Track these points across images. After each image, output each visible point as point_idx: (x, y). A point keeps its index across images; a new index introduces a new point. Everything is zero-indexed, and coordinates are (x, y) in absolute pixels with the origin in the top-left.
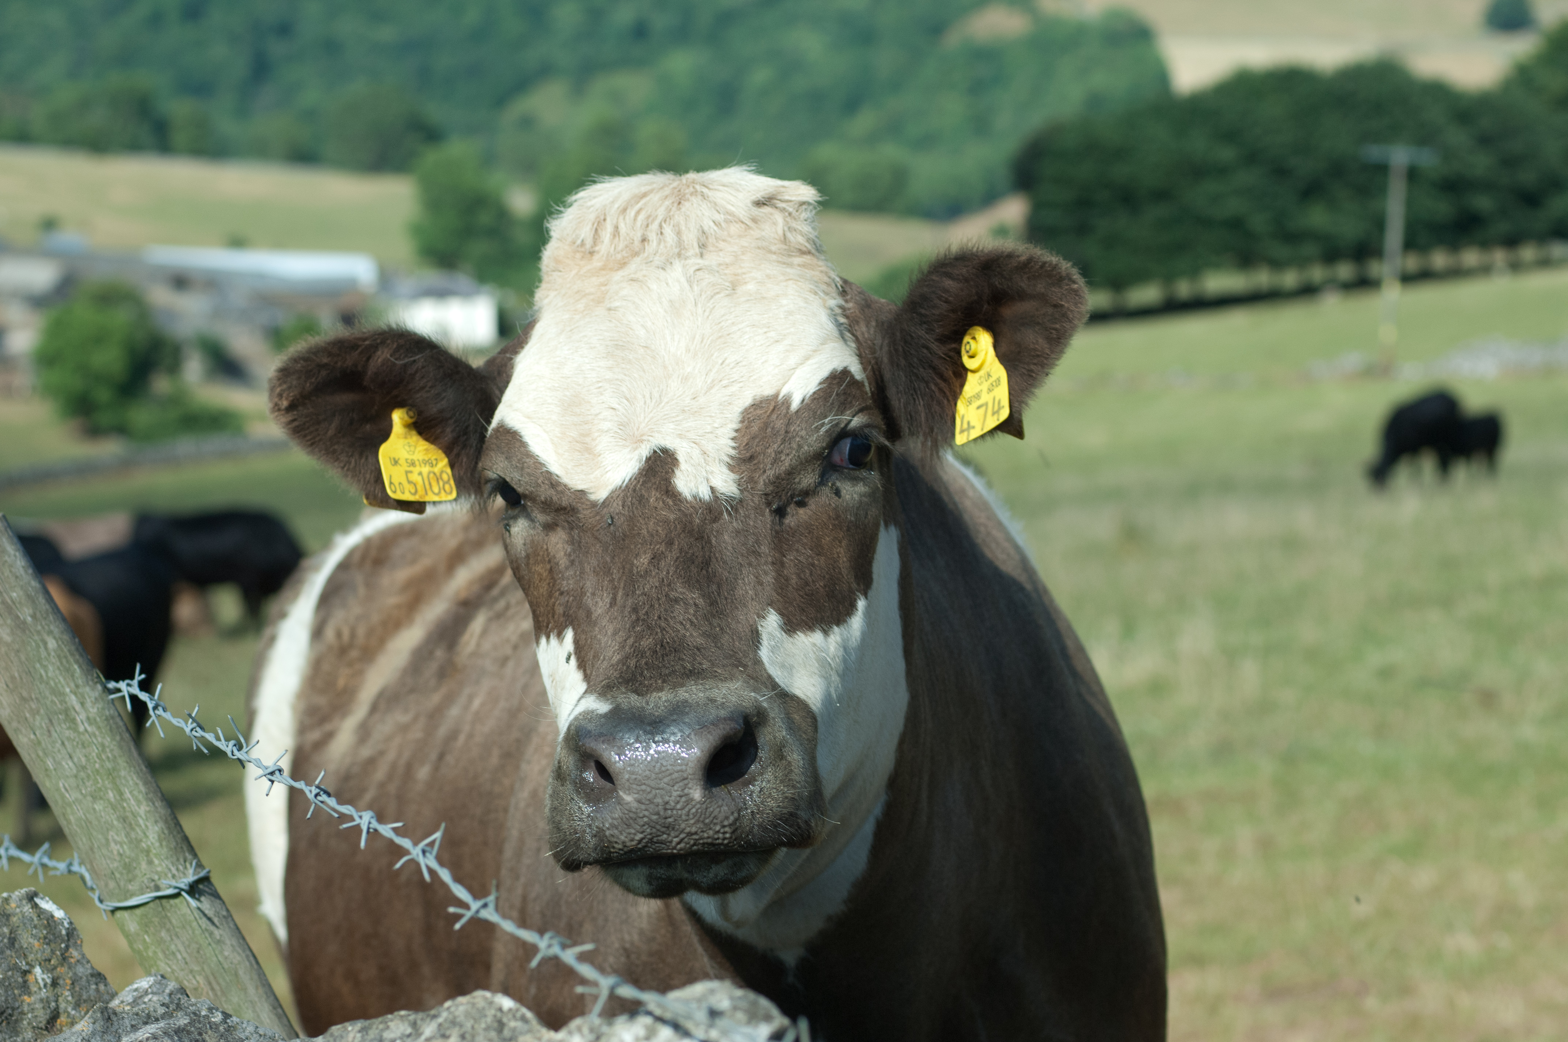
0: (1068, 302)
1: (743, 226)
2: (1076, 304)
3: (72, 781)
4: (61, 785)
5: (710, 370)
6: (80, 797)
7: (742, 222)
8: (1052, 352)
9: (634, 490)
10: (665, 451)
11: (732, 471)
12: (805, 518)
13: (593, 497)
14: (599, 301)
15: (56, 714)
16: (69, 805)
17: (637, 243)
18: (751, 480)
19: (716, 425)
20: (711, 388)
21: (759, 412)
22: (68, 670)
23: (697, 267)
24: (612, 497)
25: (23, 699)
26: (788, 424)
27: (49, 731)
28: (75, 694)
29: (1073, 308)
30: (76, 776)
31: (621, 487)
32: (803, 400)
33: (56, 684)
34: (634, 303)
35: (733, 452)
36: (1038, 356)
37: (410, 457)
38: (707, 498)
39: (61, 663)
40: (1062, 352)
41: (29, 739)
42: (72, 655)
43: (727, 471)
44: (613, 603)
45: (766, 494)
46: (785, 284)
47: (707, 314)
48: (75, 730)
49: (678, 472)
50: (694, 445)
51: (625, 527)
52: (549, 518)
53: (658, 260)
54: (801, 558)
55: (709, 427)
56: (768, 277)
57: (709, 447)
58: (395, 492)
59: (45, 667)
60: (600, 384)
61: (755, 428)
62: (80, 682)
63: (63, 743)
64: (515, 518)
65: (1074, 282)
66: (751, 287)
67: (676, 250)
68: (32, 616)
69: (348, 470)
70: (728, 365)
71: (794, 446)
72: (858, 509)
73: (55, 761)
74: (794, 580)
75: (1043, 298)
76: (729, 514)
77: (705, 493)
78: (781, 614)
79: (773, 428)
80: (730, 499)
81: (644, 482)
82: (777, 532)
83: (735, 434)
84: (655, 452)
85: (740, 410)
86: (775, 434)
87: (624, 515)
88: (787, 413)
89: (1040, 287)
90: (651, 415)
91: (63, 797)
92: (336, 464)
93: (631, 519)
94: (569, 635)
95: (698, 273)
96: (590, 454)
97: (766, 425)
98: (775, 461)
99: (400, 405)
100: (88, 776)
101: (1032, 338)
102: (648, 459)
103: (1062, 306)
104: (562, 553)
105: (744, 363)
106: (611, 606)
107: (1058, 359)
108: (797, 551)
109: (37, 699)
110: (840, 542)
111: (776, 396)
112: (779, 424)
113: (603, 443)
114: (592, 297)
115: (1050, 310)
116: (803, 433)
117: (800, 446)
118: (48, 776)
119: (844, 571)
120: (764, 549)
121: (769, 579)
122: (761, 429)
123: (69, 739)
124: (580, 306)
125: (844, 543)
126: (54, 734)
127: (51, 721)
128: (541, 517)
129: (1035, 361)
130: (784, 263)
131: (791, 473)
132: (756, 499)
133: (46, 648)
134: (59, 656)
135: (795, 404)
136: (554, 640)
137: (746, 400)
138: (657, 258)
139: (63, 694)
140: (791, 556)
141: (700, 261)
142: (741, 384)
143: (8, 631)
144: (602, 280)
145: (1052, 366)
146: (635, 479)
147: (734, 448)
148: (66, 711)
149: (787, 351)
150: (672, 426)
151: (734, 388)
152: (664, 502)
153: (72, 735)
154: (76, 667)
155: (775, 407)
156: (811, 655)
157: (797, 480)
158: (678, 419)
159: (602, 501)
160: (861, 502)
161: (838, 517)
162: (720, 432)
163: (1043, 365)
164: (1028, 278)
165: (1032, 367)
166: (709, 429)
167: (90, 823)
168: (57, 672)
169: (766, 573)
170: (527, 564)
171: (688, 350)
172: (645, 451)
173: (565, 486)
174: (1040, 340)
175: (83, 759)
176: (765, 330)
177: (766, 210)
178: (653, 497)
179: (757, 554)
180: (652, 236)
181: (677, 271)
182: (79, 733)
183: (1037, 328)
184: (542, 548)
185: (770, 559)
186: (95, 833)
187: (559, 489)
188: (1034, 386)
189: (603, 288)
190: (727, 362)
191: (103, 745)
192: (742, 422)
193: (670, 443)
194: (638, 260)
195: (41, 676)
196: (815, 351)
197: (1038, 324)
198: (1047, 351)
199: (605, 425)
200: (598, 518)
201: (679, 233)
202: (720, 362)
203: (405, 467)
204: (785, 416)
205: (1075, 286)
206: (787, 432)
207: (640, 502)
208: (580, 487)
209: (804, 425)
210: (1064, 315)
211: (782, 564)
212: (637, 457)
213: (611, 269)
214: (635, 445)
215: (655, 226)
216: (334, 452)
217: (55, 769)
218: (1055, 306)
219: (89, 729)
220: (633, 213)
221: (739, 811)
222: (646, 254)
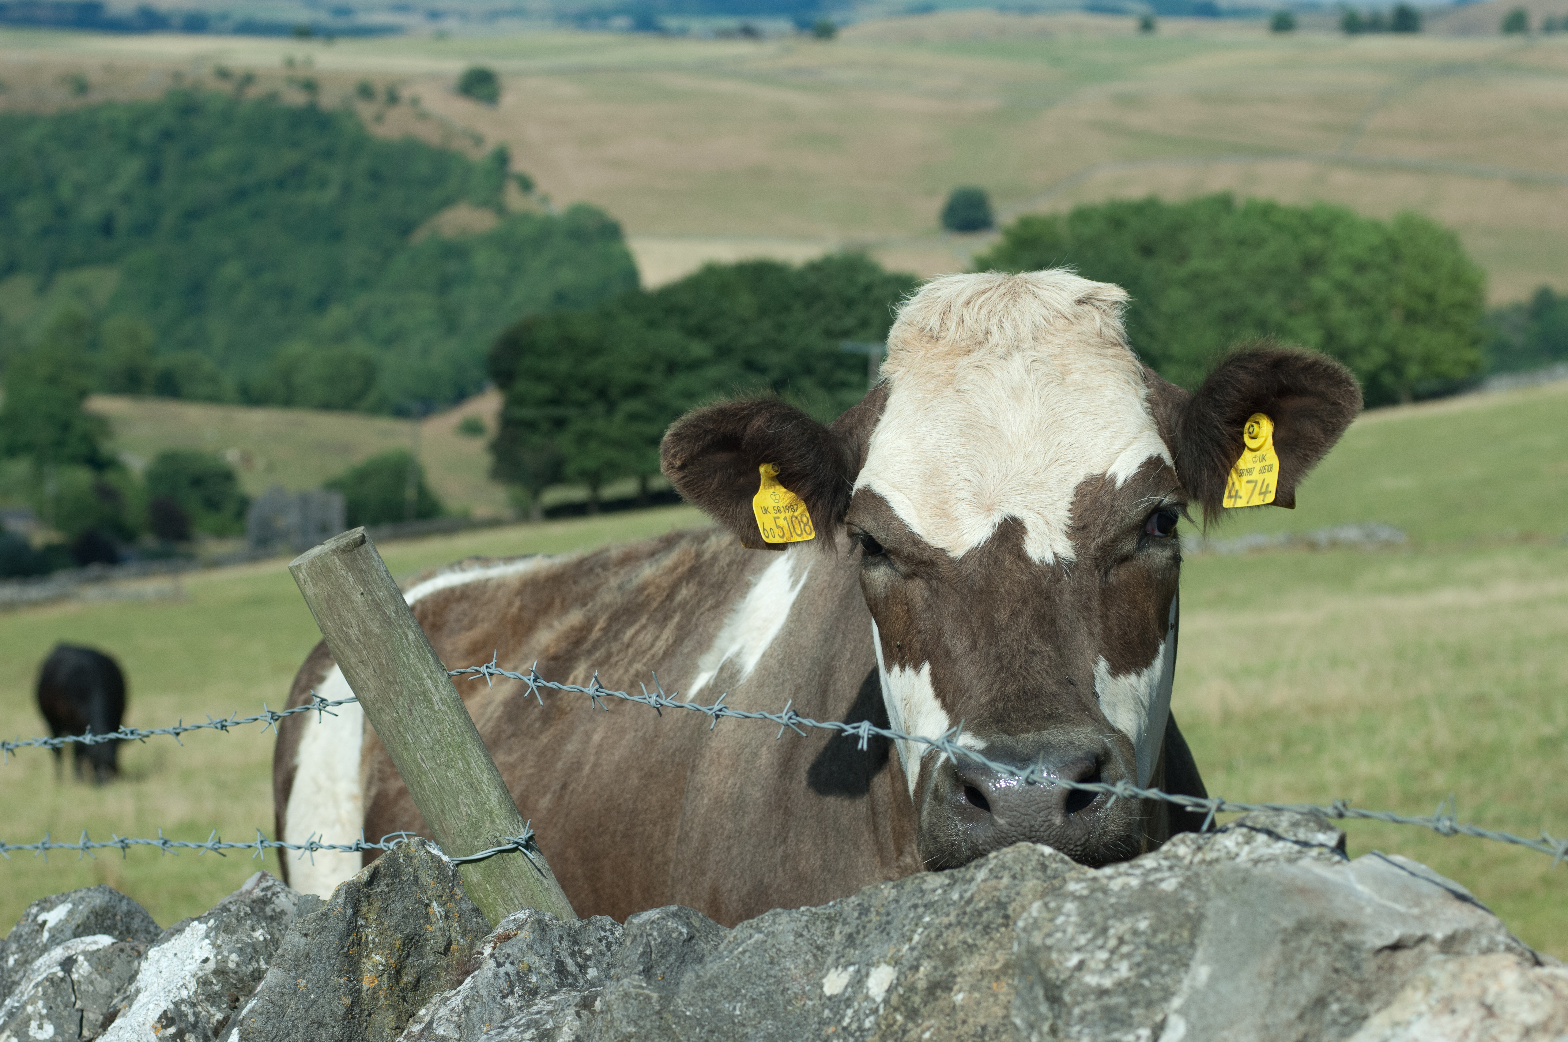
0: (1345, 401)
1: (1066, 321)
2: (1351, 403)
3: (429, 753)
4: (419, 756)
5: (1049, 450)
6: (435, 766)
7: (1067, 318)
8: (1327, 441)
9: (990, 552)
10: (1014, 519)
11: (1068, 538)
12: (1124, 577)
13: (951, 555)
14: (949, 383)
15: (416, 695)
16: (425, 773)
17: (981, 336)
18: (1084, 546)
19: (1055, 498)
20: (1049, 466)
21: (1090, 488)
22: (424, 658)
23: (1034, 358)
24: (969, 556)
25: (389, 682)
26: (1113, 500)
27: (410, 710)
28: (431, 678)
29: (1348, 406)
30: (432, 749)
31: (977, 548)
32: (1126, 480)
33: (415, 669)
34: (980, 387)
35: (1069, 522)
36: (1314, 443)
37: (776, 505)
38: (1051, 562)
39: (419, 652)
40: (1335, 442)
41: (392, 717)
42: (426, 646)
43: (1066, 539)
44: (974, 646)
45: (1096, 559)
46: (1104, 374)
47: (1043, 400)
48: (432, 709)
49: (1027, 540)
50: (1038, 516)
51: (982, 582)
52: (909, 569)
53: (1000, 351)
54: (1121, 612)
55: (1050, 500)
56: (1090, 367)
57: (1051, 517)
58: (768, 537)
59: (407, 655)
60: (956, 459)
61: (1087, 503)
62: (433, 668)
63: (422, 721)
64: (876, 565)
65: (1351, 385)
66: (1076, 376)
67: (1016, 343)
68: (395, 613)
69: (727, 517)
70: (1063, 446)
71: (1117, 518)
72: (1165, 569)
73: (414, 735)
74: (1116, 630)
75: (1322, 396)
76: (1068, 576)
77: (1049, 558)
78: (1108, 660)
79: (1101, 502)
80: (1069, 563)
81: (998, 546)
82: (1103, 590)
83: (1071, 507)
84: (1006, 519)
85: (1075, 486)
86: (1104, 507)
87: (980, 572)
88: (1113, 489)
89: (1322, 387)
90: (1000, 487)
91: (419, 767)
92: (717, 512)
93: (988, 578)
94: (926, 668)
95: (1034, 363)
96: (948, 518)
97: (1095, 500)
98: (1103, 531)
99: (766, 460)
100: (442, 748)
101: (1309, 428)
102: (1000, 526)
103: (1340, 404)
104: (920, 598)
105: (1076, 445)
106: (971, 649)
107: (1330, 447)
108: (1118, 605)
109: (401, 682)
110: (1150, 597)
111: (1104, 474)
112: (1106, 499)
113: (961, 510)
114: (941, 378)
115: (1329, 407)
116: (1125, 508)
117: (1122, 519)
118: (406, 749)
119: (1152, 622)
120: (1095, 604)
121: (1097, 630)
122: (1092, 502)
123: (426, 716)
124: (931, 387)
125: (1154, 597)
126: (415, 713)
127: (412, 702)
128: (903, 568)
129: (1311, 448)
130: (1101, 355)
131: (1115, 541)
132: (1088, 562)
133: (407, 639)
134: (417, 646)
135: (1119, 483)
136: (909, 671)
137: (1078, 477)
138: (998, 349)
139: (422, 679)
140: (1113, 610)
141: (1035, 353)
142: (1074, 464)
143: (378, 624)
144: (948, 363)
145: (1326, 452)
146: (990, 542)
147: (1070, 518)
148: (424, 693)
149: (1113, 437)
150: (1019, 498)
151: (1069, 467)
152: (1017, 565)
153: (430, 713)
154: (429, 656)
155: (1103, 484)
156: (1129, 695)
157: (1119, 547)
158: (1023, 492)
159: (959, 558)
160: (1167, 564)
161: (1150, 577)
162: (1059, 504)
163: (1317, 451)
164: (1312, 378)
165: (1308, 452)
166: (1050, 501)
167: (443, 788)
168: (417, 659)
169: (1096, 625)
170: (886, 604)
171: (1028, 432)
172: (997, 519)
173: (927, 544)
174: (1317, 431)
175: (438, 734)
176: (1093, 417)
177: (1086, 308)
178: (1008, 559)
179: (1088, 609)
180: (994, 329)
181: (1017, 362)
182: (435, 711)
183: (1315, 420)
184: (901, 592)
185: (1099, 613)
186: (446, 798)
187: (921, 546)
188: (1306, 467)
189: (951, 371)
190: (1062, 444)
191: (453, 722)
192: (1076, 496)
193: (1018, 513)
194: (983, 351)
195: (404, 663)
196: (1135, 438)
197: (1317, 417)
198: (1322, 440)
199: (963, 495)
200: (956, 572)
201: (1016, 327)
202: (1056, 443)
203: (773, 514)
204: (1111, 492)
205: (1352, 388)
206: (1112, 506)
207: (995, 562)
208: (940, 546)
209: (1126, 501)
210: (1340, 412)
211: (1107, 616)
212: (990, 524)
213: (959, 355)
214: (988, 513)
215: (995, 320)
216: (716, 502)
217: (414, 743)
218: (1334, 404)
219: (442, 708)
220: (976, 309)
221: (1089, 834)
222: (990, 345)
